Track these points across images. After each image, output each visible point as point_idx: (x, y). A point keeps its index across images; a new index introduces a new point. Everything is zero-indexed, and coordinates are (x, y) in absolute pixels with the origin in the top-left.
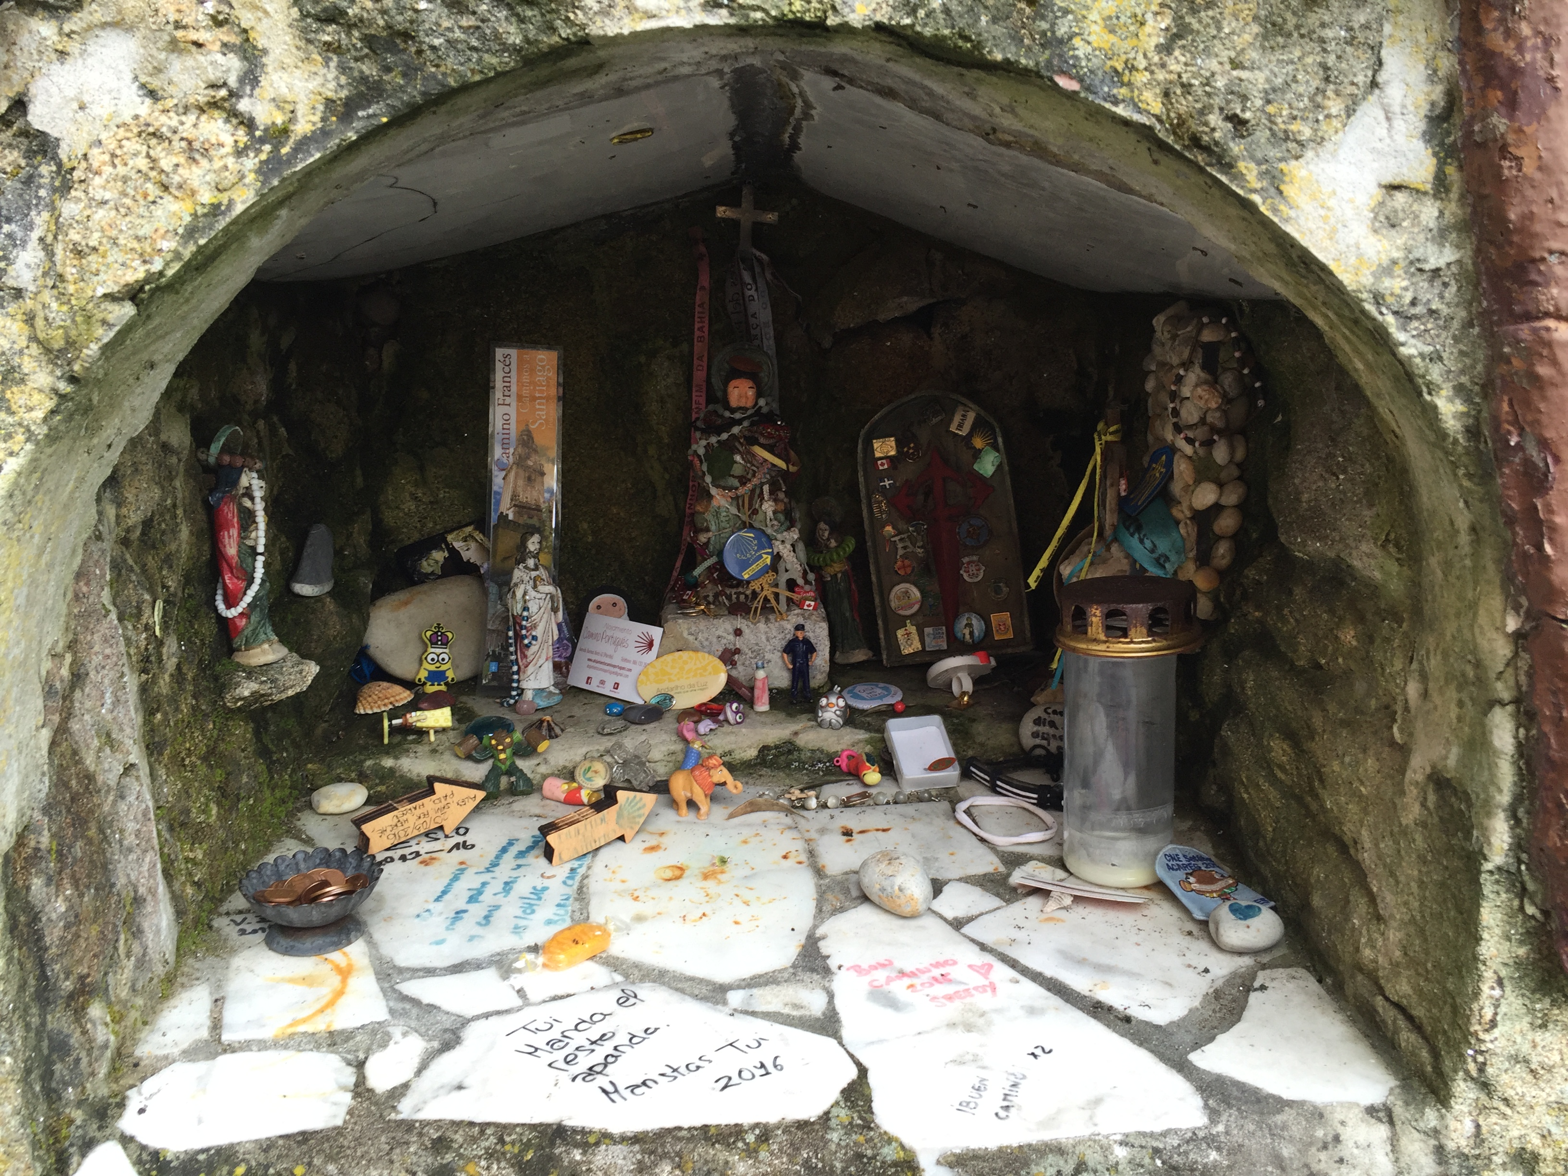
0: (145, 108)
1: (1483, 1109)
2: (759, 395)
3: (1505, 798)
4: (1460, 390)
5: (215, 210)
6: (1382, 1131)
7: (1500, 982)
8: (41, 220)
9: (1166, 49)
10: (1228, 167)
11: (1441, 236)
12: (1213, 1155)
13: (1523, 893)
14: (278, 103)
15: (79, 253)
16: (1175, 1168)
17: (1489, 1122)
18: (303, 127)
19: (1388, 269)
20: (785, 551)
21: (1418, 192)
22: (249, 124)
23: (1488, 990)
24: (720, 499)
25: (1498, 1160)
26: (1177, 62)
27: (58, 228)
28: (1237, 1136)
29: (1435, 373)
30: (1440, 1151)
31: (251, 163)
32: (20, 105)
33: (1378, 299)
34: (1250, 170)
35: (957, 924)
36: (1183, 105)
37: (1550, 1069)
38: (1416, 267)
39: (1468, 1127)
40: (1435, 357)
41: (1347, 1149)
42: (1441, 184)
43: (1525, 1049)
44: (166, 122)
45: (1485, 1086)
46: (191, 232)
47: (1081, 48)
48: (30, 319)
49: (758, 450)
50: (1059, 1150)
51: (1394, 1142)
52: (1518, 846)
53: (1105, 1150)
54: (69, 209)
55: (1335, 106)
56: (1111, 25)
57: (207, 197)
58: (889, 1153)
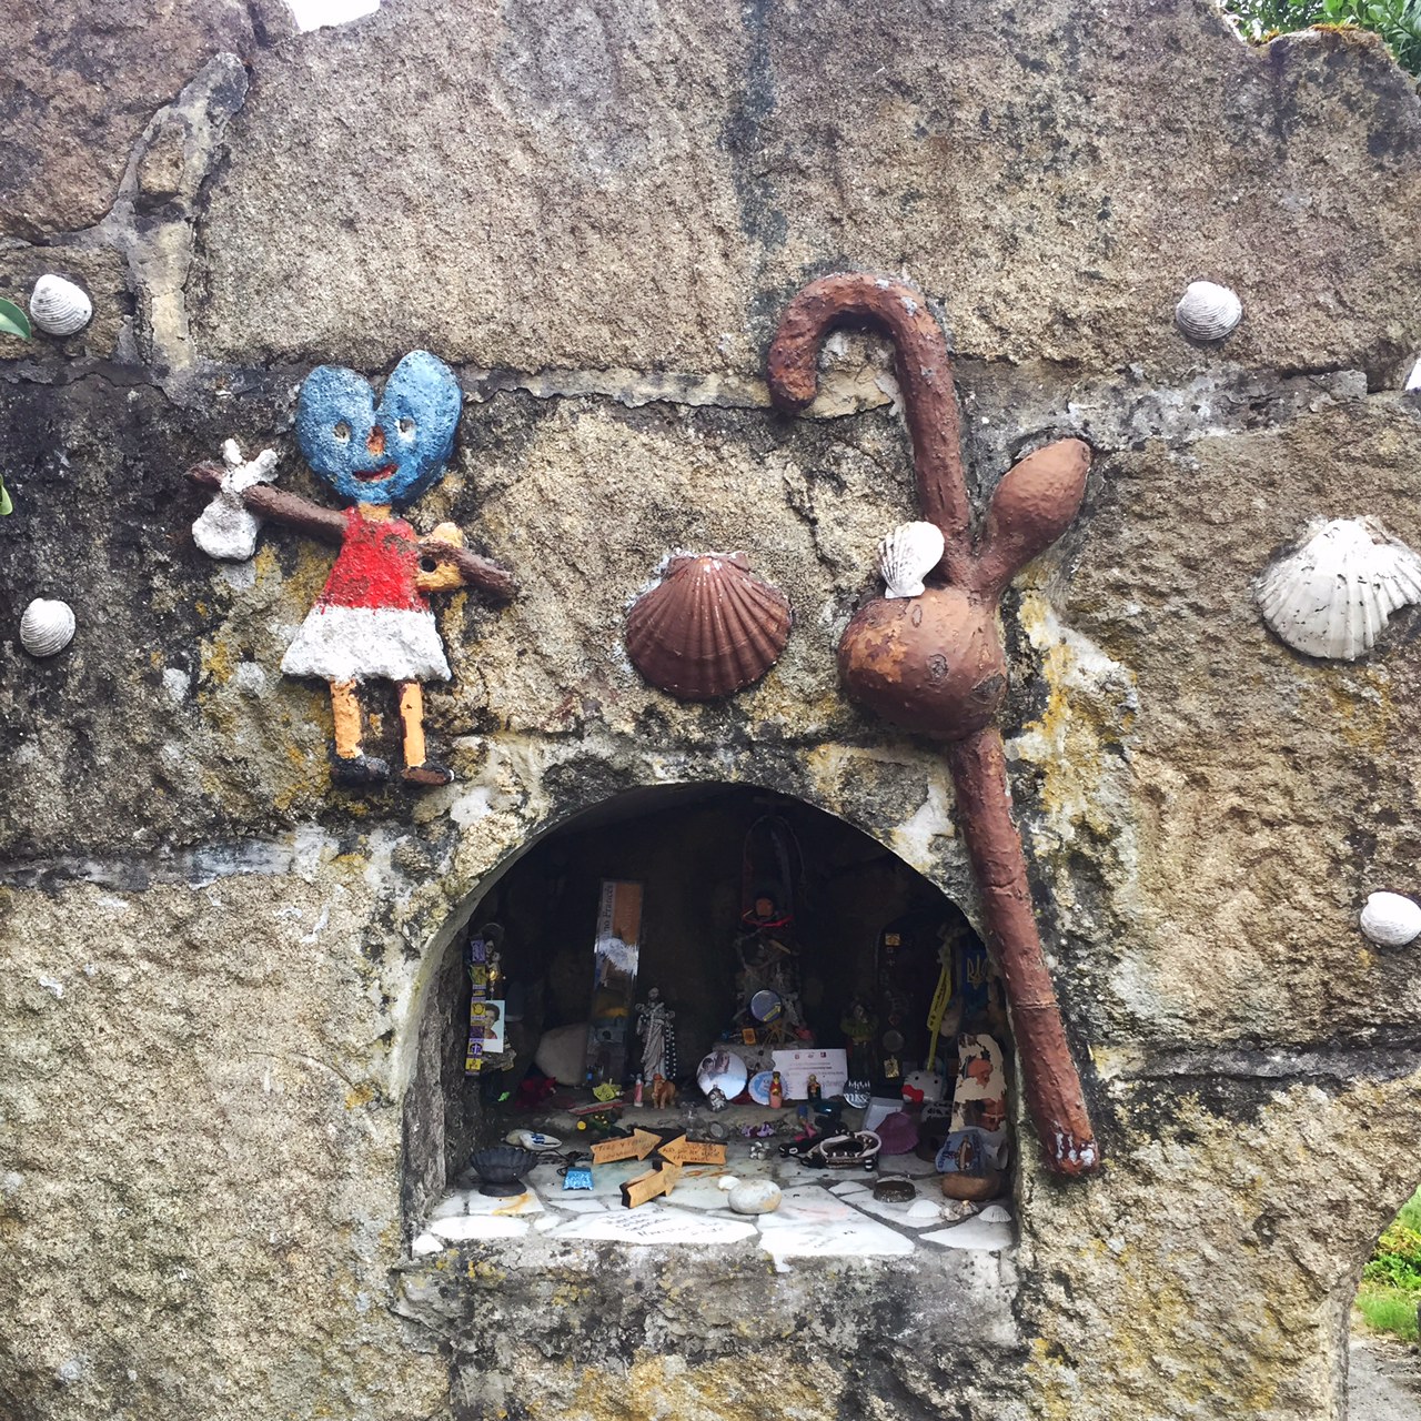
0: (489, 812)
1: (1037, 1249)
2: (775, 908)
3: (1021, 1090)
4: (976, 913)
5: (510, 847)
6: (995, 1261)
7: (1031, 1179)
8: (450, 850)
9: (842, 790)
10: (869, 829)
11: (958, 854)
12: (912, 1267)
13: (1035, 1136)
14: (533, 810)
15: (463, 862)
16: (893, 1272)
17: (1040, 1255)
18: (541, 818)
19: (936, 866)
20: (789, 1006)
21: (948, 838)
22: (523, 817)
23: (1026, 1183)
24: (749, 971)
25: (1047, 1276)
26: (846, 794)
27: (457, 853)
28: (924, 1259)
29: (966, 905)
30: (1017, 1269)
31: (523, 831)
32: (448, 812)
33: (935, 877)
34: (878, 831)
35: (838, 1196)
36: (849, 809)
37: (1063, 1226)
38: (946, 865)
39: (1029, 1256)
40: (964, 899)
41: (976, 1269)
42: (957, 834)
43: (1050, 1215)
44: (497, 817)
45: (1035, 1235)
46: (501, 855)
47: (813, 789)
48: (443, 885)
49: (773, 942)
51: (999, 1266)
52: (1028, 1111)
53: (861, 1260)
54: (461, 847)
55: (909, 807)
56: (823, 780)
57: (507, 842)
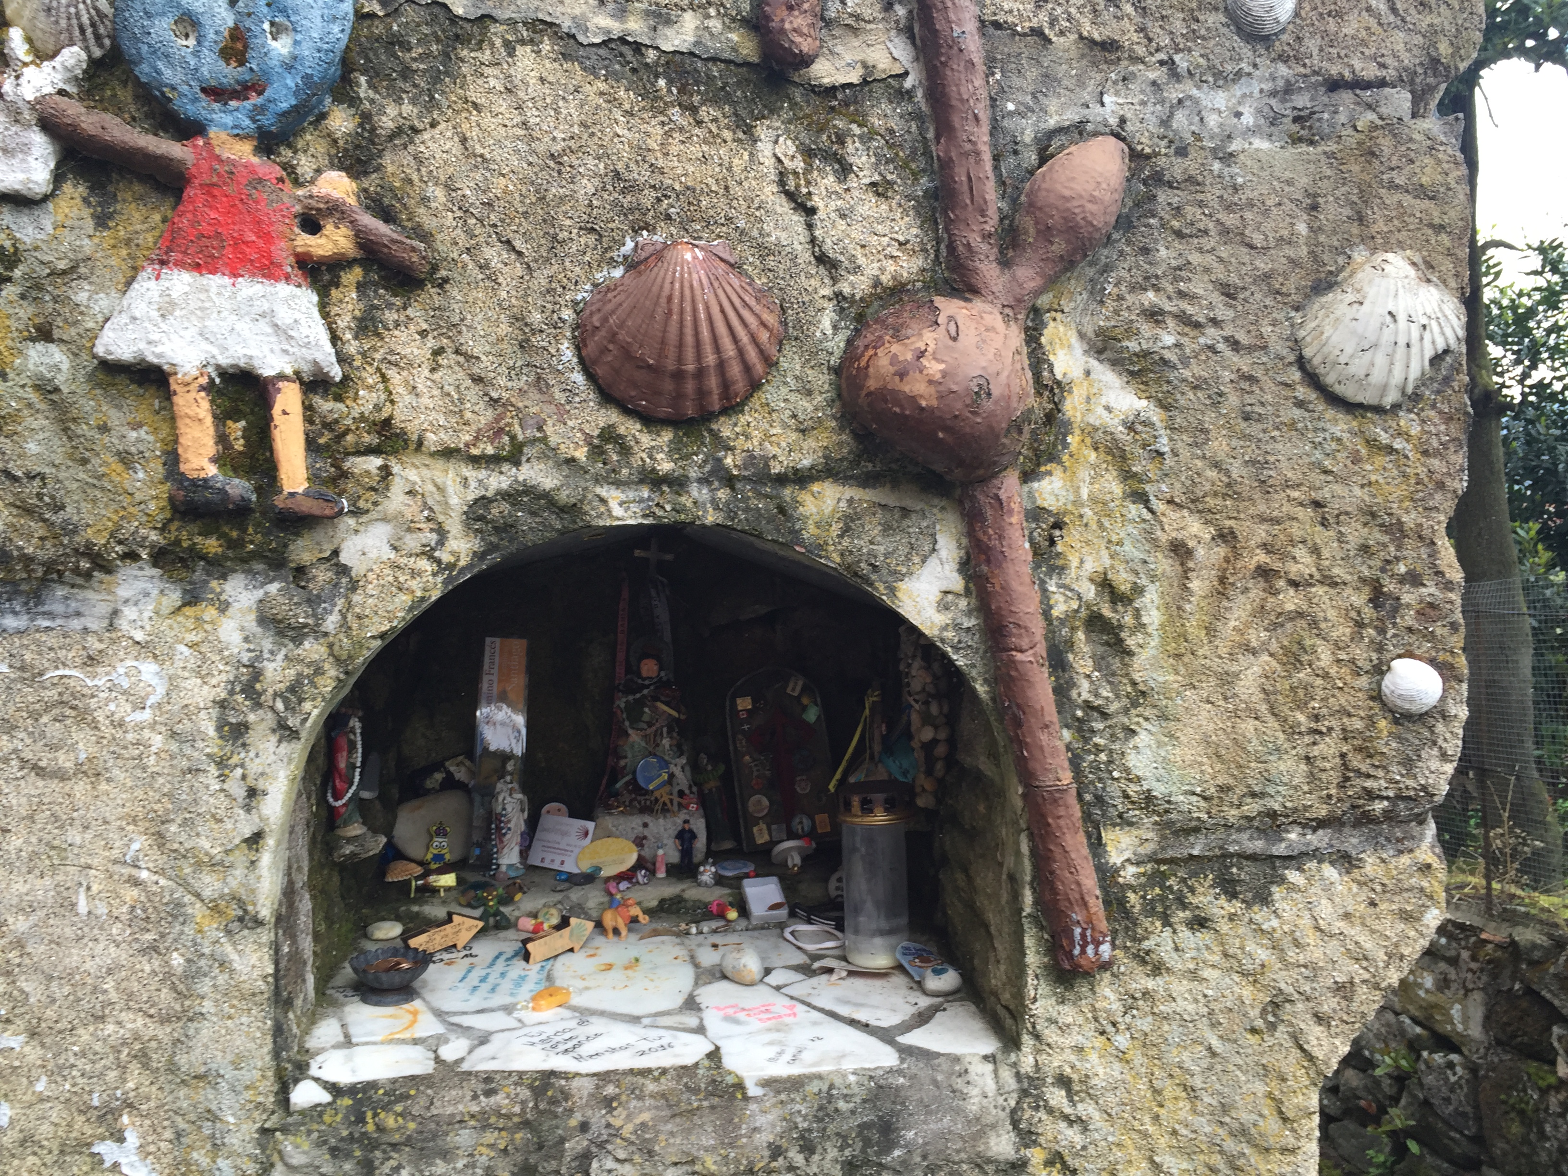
0: (393, 555)
1: (1038, 1051)
2: (661, 669)
3: (1028, 878)
4: (985, 680)
5: (423, 599)
6: (990, 1067)
7: (1037, 976)
8: (340, 602)
9: (841, 536)
10: (871, 584)
11: (969, 613)
12: (901, 1080)
13: (1042, 928)
14: (452, 553)
15: (359, 617)
16: (881, 1087)
17: (1042, 1058)
18: (462, 563)
19: (945, 628)
20: (677, 771)
21: (958, 595)
22: (439, 562)
23: (1031, 981)
24: (635, 737)
25: (1049, 1080)
26: (846, 542)
27: (350, 605)
28: (914, 1070)
29: (974, 673)
30: (1018, 1075)
31: (439, 579)
32: (336, 553)
33: (943, 640)
34: (881, 587)
35: (778, 988)
36: (849, 559)
37: (1068, 1026)
38: (957, 627)
39: (1031, 1060)
40: (973, 666)
41: (972, 1076)
42: (967, 592)
43: (1055, 1014)
44: (403, 561)
45: (1037, 1037)
46: (411, 609)
47: (806, 535)
48: (331, 646)
49: (659, 704)
50: (819, 1077)
51: (996, 1072)
52: (1036, 903)
53: (844, 1076)
54: (357, 598)
55: (916, 559)
56: (818, 525)
57: (419, 594)
58: (730, 1080)
